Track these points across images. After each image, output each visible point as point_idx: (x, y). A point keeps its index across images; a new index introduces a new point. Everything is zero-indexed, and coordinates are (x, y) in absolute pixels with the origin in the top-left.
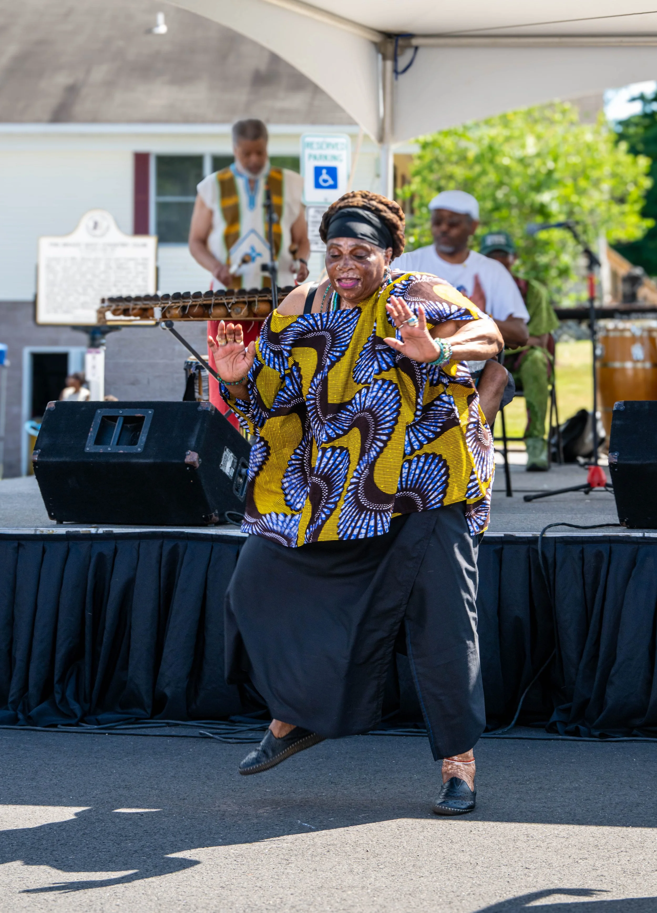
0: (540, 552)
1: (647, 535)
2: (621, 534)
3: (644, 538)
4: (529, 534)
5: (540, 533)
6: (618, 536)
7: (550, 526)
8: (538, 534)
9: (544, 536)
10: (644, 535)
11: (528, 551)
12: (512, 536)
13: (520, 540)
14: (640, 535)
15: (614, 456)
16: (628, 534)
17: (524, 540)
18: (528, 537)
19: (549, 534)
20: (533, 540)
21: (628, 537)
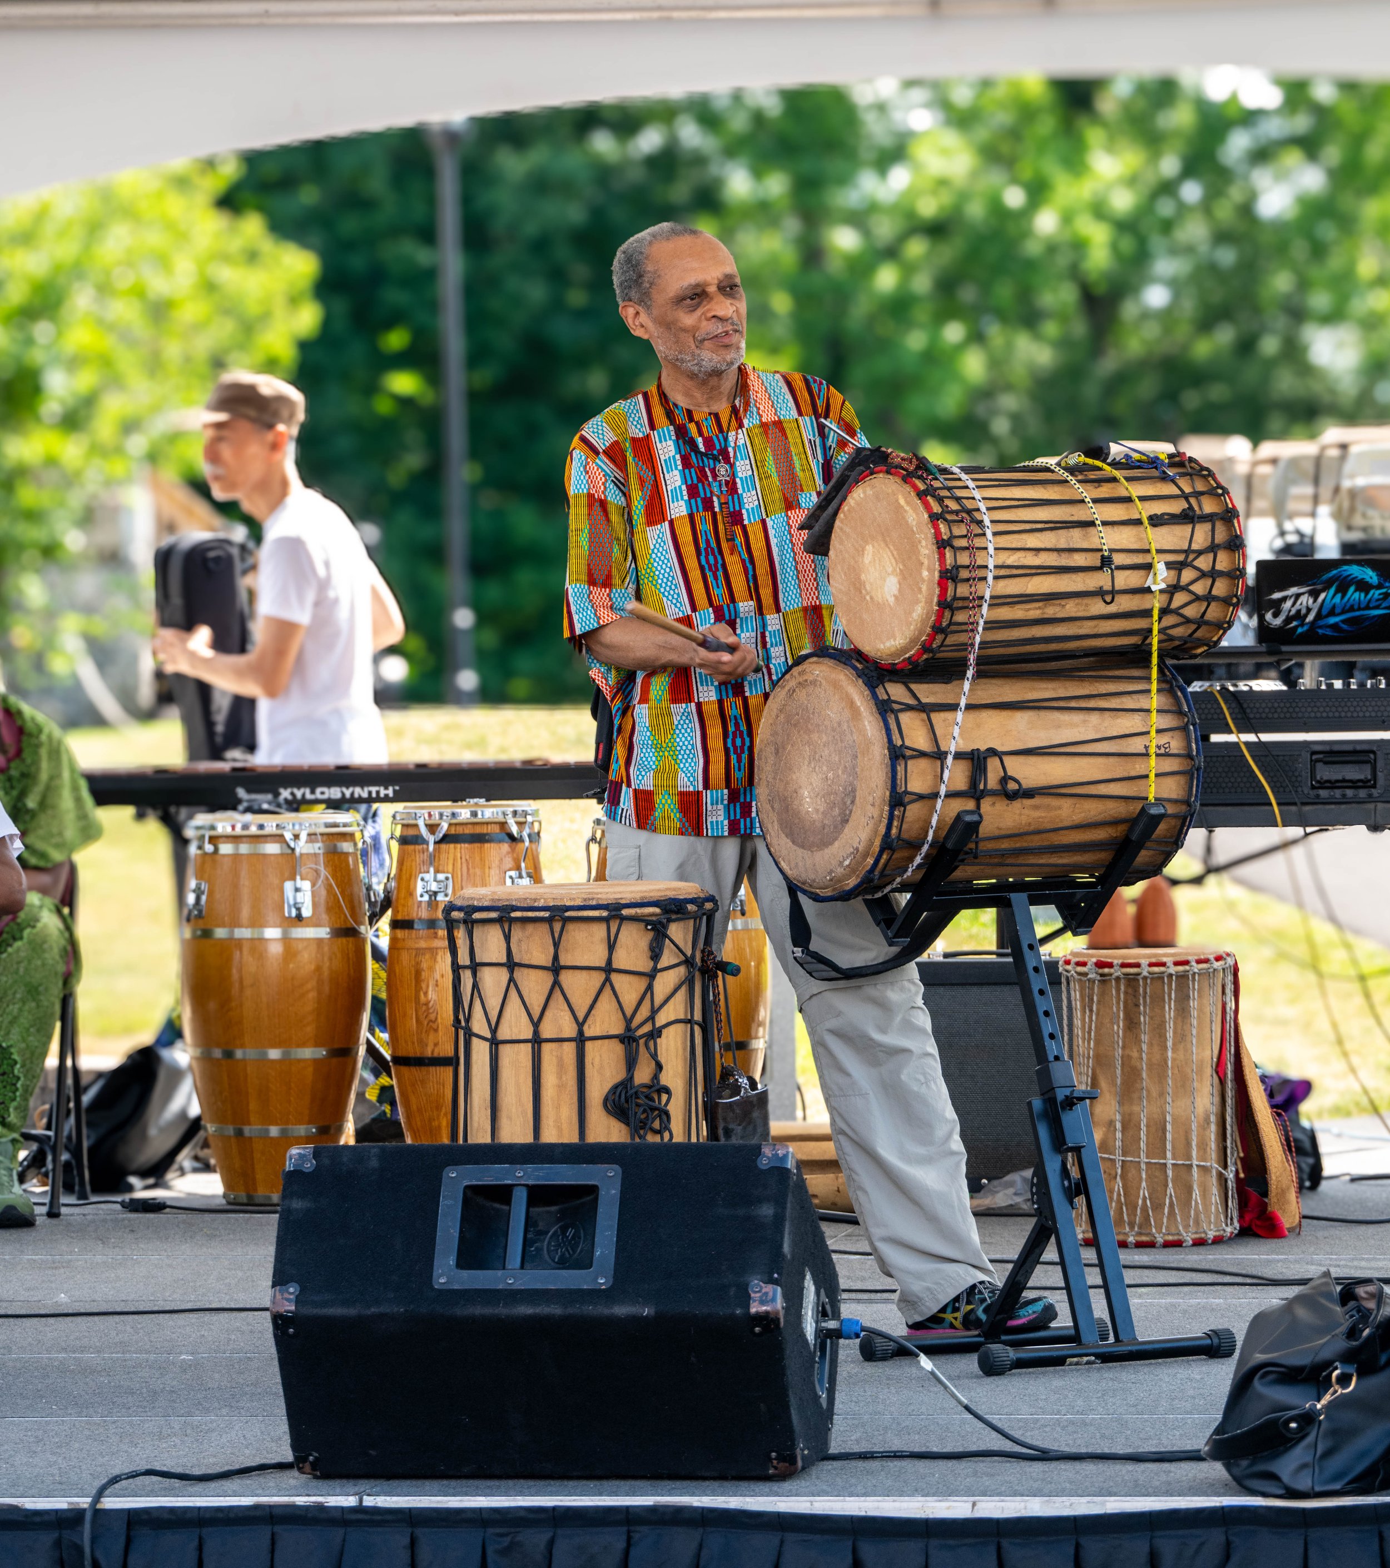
0: (87, 1550)
1: (369, 1501)
2: (301, 1500)
3: (360, 1509)
4: (60, 1503)
5: (89, 1500)
6: (293, 1506)
7: (115, 1480)
8: (84, 1502)
9: (99, 1506)
10: (361, 1500)
11: (58, 1544)
12: (15, 1509)
13: (38, 1519)
14: (350, 1501)
15: (286, 1295)
16: (320, 1499)
17: (46, 1518)
18: (57, 1511)
19: (109, 1503)
20: (72, 1519)
21: (320, 1507)
